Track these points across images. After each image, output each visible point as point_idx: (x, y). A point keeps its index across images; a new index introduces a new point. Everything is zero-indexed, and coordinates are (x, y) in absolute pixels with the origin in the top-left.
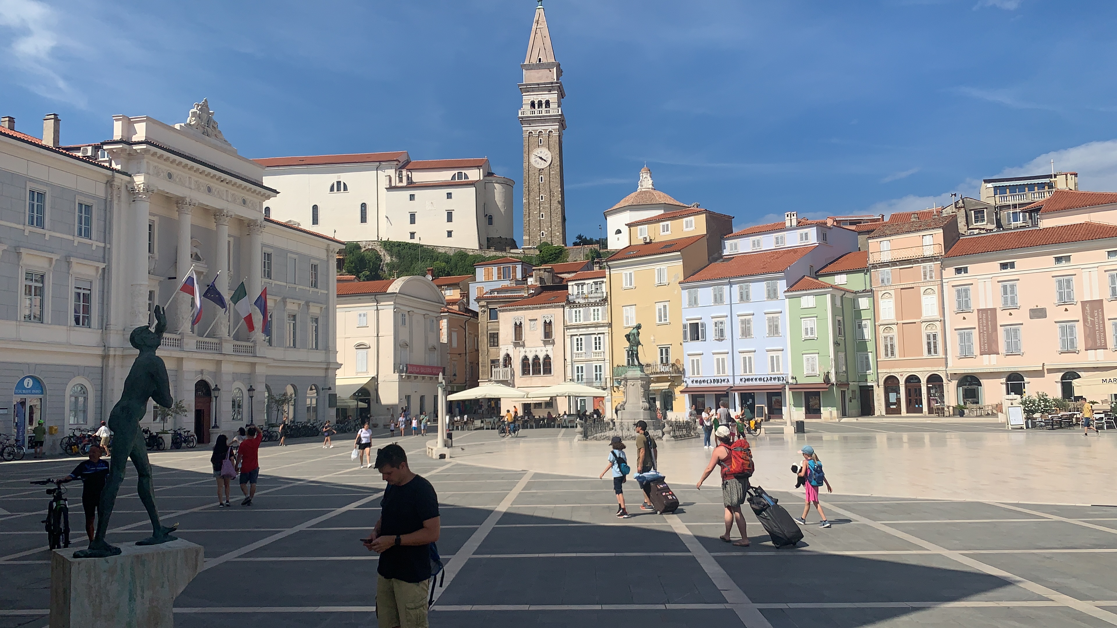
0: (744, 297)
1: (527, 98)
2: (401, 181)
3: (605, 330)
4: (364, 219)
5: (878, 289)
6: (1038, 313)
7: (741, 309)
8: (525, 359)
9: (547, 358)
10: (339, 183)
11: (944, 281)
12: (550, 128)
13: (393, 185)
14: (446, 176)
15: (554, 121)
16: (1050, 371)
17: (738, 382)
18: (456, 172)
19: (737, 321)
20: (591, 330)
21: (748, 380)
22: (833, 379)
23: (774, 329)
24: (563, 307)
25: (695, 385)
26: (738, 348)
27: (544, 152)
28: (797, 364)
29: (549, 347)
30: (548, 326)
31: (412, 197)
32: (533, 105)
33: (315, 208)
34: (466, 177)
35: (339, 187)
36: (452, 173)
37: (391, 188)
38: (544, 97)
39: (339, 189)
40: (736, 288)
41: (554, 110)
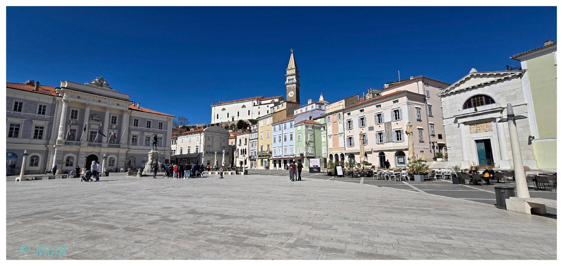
0: (285, 128)
1: (288, 78)
2: (258, 103)
3: (257, 140)
4: (249, 114)
5: (328, 123)
6: (371, 129)
7: (285, 132)
8: (241, 150)
9: (246, 149)
10: (244, 105)
11: (344, 118)
12: (294, 86)
13: (256, 105)
14: (269, 101)
15: (295, 83)
16: (374, 151)
17: (283, 157)
18: (272, 100)
19: (283, 135)
20: (254, 140)
21: (285, 156)
22: (305, 155)
23: (291, 139)
24: (249, 133)
25: (275, 158)
26: (283, 145)
27: (292, 92)
28: (296, 151)
29: (246, 146)
30: (246, 139)
31: (259, 107)
32: (289, 80)
33: (238, 112)
34: (274, 101)
35: (244, 106)
36: (271, 100)
37: (254, 105)
38: (291, 77)
39: (244, 107)
40: (283, 124)
41: (295, 80)
